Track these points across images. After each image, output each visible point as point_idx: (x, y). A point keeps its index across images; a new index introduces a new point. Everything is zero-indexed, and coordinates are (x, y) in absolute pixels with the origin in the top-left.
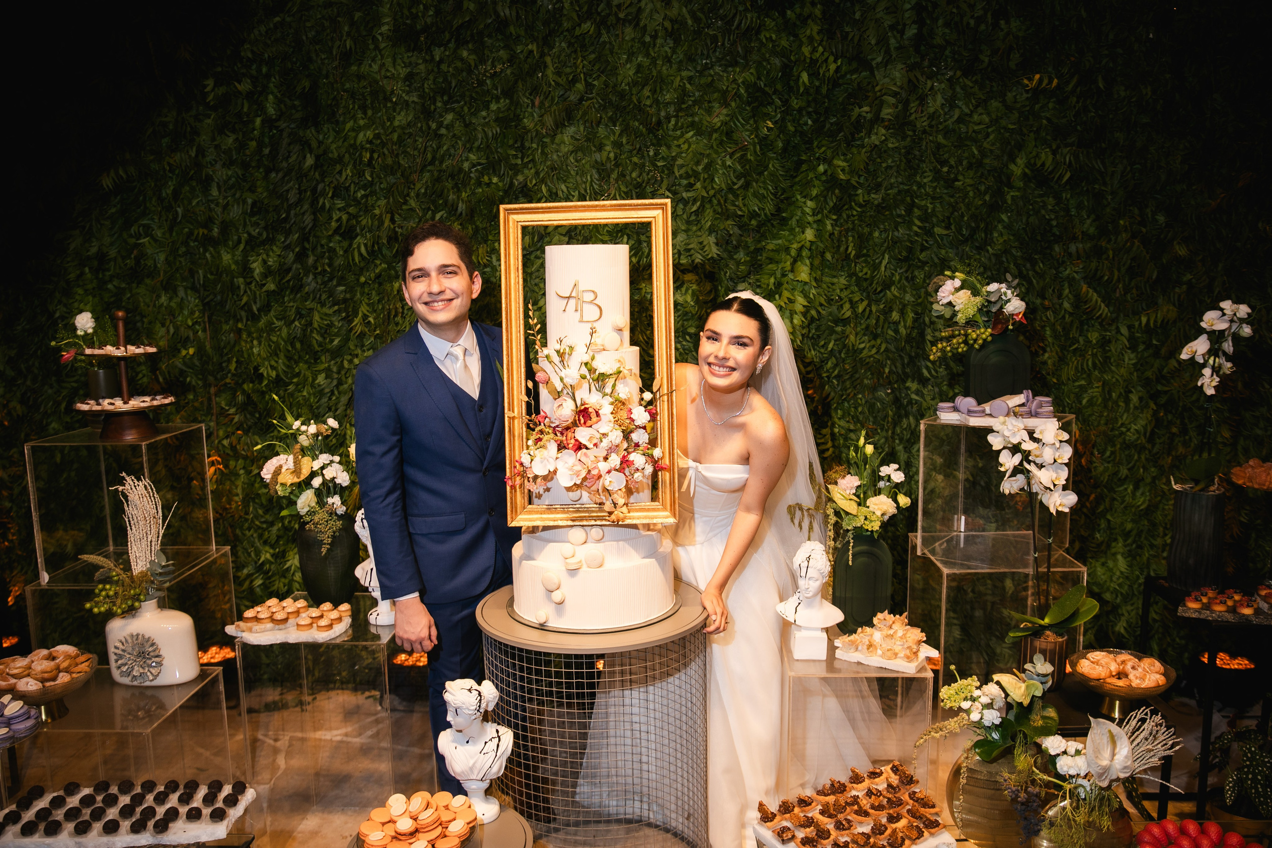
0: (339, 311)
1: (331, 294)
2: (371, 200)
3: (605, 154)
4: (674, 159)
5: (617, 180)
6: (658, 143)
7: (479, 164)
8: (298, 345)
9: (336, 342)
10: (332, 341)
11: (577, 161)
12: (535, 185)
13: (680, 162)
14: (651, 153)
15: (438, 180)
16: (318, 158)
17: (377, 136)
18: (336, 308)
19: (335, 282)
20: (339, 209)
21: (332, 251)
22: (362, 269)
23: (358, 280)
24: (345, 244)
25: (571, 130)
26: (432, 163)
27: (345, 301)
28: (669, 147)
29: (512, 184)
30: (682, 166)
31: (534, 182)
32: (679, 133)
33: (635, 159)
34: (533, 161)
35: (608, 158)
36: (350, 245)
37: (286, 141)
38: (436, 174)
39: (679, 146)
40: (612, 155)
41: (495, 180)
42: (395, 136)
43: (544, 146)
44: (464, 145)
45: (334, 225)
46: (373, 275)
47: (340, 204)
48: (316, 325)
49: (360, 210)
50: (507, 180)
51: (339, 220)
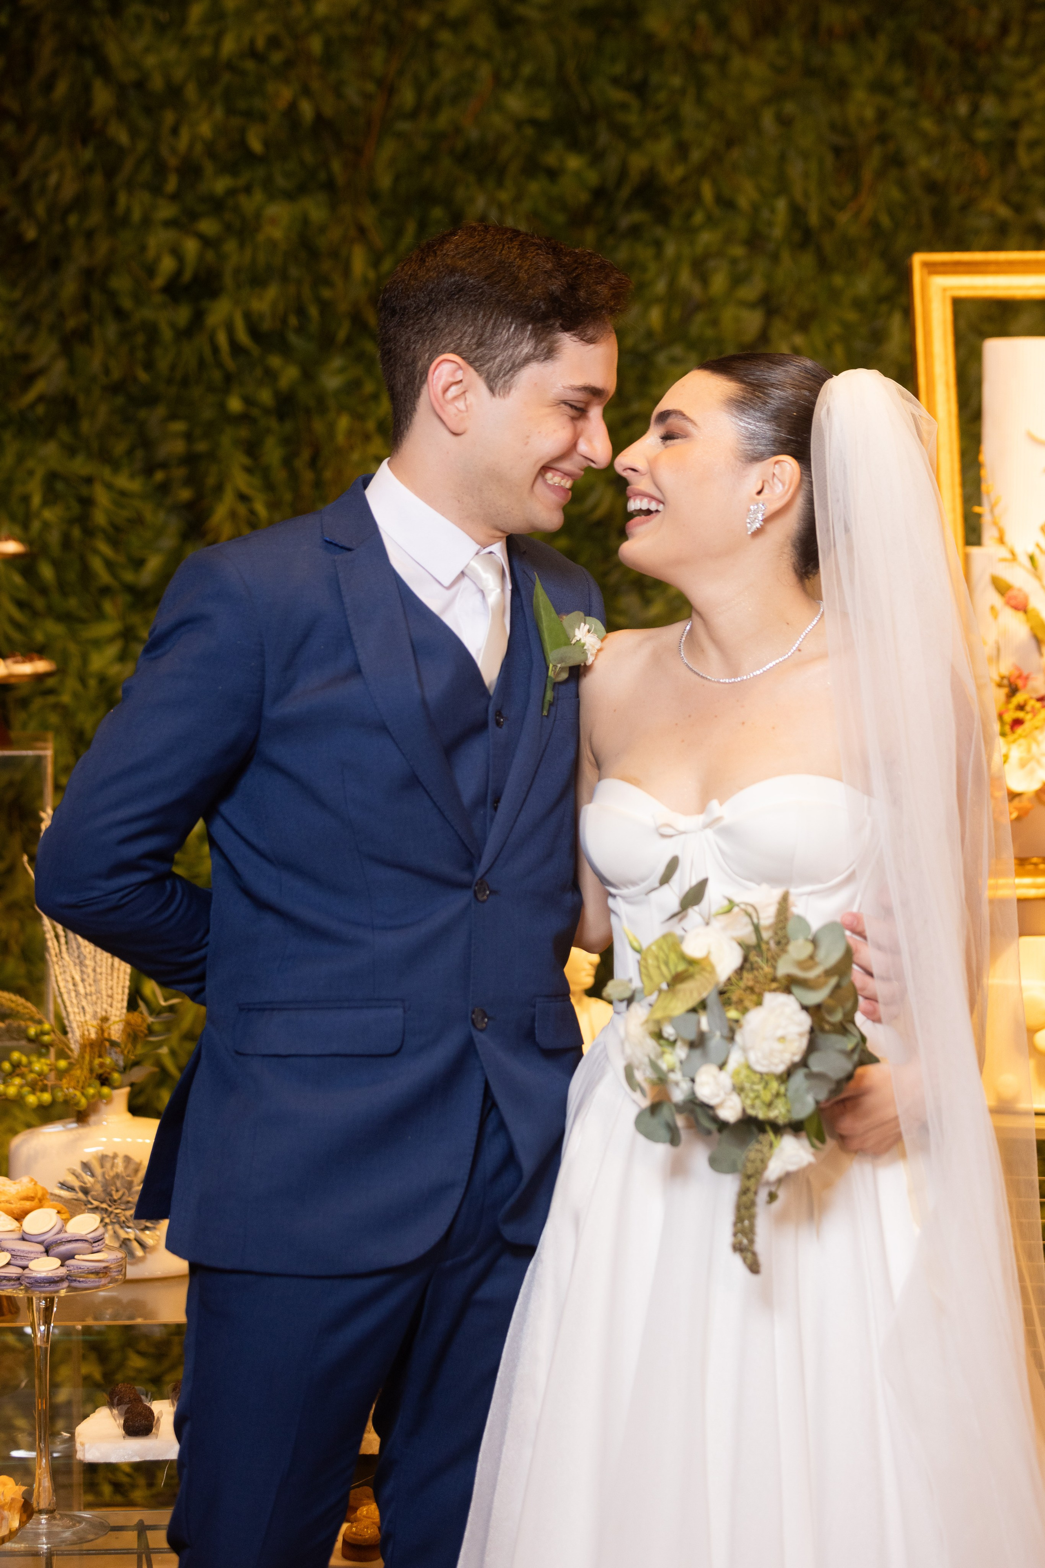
0: (164, 488)
1: (145, 442)
2: (249, 204)
3: (852, 111)
4: (1016, 125)
5: (880, 174)
6: (979, 88)
7: (534, 122)
8: (47, 572)
9: (154, 563)
10: (138, 564)
11: (785, 122)
12: (684, 180)
13: (1028, 133)
14: (962, 108)
15: (428, 158)
16: (121, 90)
17: (274, 42)
18: (159, 476)
19: (161, 411)
20: (170, 224)
21: (152, 332)
22: (228, 379)
23: (222, 406)
24: (183, 314)
25: (771, 46)
26: (413, 115)
27: (190, 460)
28: (1003, 96)
29: (623, 173)
30: (1033, 145)
31: (679, 171)
32: (1024, 62)
33: (928, 125)
34: (674, 120)
35: (861, 122)
36: (198, 317)
37: (47, 47)
38: (422, 145)
39: (1027, 95)
40: (869, 113)
41: (574, 162)
42: (316, 44)
43: (701, 83)
44: (497, 77)
45: (167, 265)
46: (265, 396)
47: (166, 211)
48: (100, 518)
49: (228, 228)
50: (612, 163)
51: (177, 253)
